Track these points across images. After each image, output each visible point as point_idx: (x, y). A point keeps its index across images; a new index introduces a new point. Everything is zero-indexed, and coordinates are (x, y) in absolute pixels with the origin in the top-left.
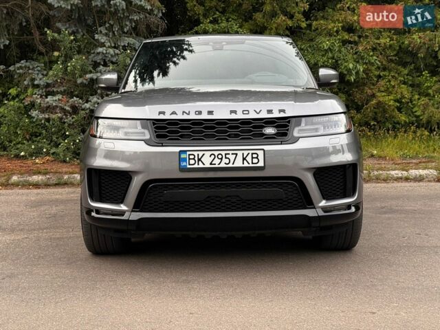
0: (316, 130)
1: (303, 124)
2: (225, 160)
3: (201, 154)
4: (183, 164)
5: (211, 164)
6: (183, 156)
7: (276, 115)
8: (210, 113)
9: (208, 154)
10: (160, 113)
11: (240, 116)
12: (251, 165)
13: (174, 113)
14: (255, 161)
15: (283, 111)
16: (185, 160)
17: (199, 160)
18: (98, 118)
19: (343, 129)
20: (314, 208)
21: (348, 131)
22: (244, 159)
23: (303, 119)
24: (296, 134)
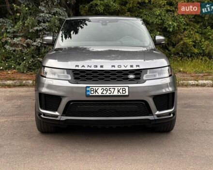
0: (155, 76)
1: (148, 73)
2: (109, 92)
3: (97, 88)
4: (88, 93)
5: (102, 93)
6: (88, 89)
7: (135, 68)
8: (102, 66)
9: (100, 88)
10: (76, 66)
11: (116, 68)
12: (122, 94)
13: (83, 66)
14: (124, 92)
15: (139, 66)
16: (89, 91)
17: (96, 91)
18: (44, 67)
19: (168, 75)
20: (153, 115)
21: (170, 76)
22: (118, 91)
23: (148, 70)
24: (144, 78)
